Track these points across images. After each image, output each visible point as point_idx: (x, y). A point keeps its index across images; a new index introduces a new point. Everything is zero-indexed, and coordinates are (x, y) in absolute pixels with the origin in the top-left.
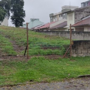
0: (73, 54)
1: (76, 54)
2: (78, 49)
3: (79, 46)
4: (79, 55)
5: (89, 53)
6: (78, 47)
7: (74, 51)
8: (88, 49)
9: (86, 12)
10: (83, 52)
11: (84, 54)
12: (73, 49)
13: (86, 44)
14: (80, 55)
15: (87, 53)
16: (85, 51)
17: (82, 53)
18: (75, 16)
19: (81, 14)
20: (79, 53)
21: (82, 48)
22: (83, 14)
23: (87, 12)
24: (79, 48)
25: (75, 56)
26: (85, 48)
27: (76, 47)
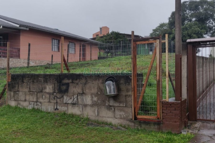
0: (10, 100)
1: (15, 100)
2: (18, 91)
3: (20, 86)
4: (20, 104)
5: (40, 103)
6: (18, 86)
7: (12, 93)
8: (37, 93)
10: (27, 98)
11: (30, 104)
12: (10, 91)
13: (33, 82)
14: (22, 103)
15: (37, 102)
16: (31, 97)
17: (25, 100)
20: (21, 101)
21: (27, 90)
24: (20, 89)
25: (13, 104)
26: (31, 90)
27: (16, 87)
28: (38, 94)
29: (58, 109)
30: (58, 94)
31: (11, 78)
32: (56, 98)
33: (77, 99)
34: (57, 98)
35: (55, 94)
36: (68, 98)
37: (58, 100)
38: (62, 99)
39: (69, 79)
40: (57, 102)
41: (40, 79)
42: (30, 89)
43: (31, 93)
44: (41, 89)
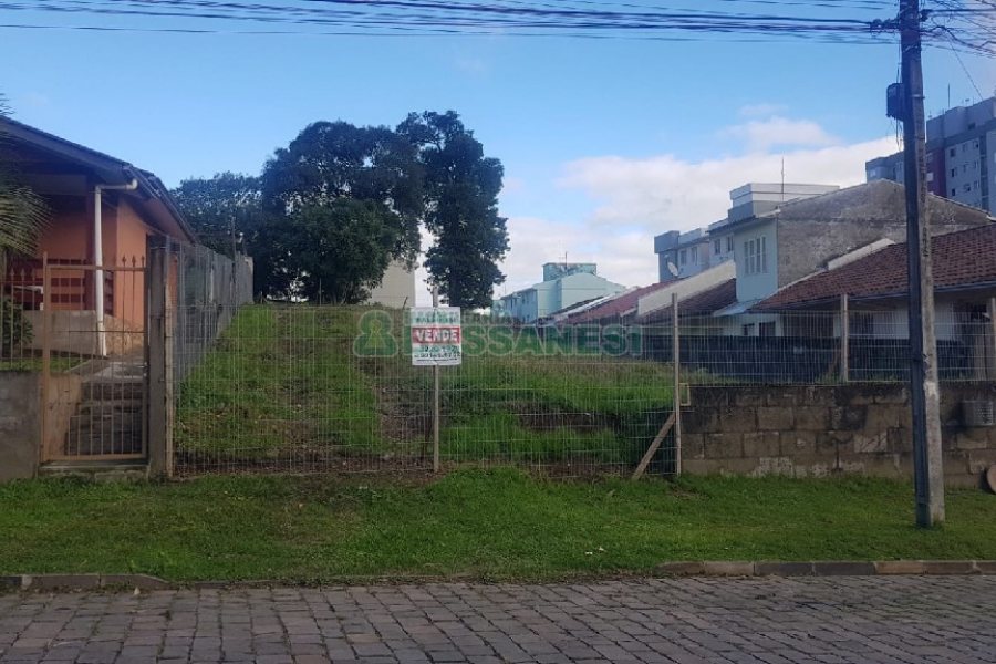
0: (693, 457)
2: (719, 431)
3: (724, 417)
4: (725, 468)
5: (791, 457)
6: (719, 419)
7: (698, 439)
8: (782, 431)
9: (853, 222)
10: (750, 449)
11: (758, 463)
14: (732, 464)
15: (779, 456)
17: (743, 456)
18: (779, 246)
19: (819, 235)
20: (730, 458)
21: (747, 428)
22: (833, 232)
23: (860, 222)
24: (726, 426)
26: (762, 427)
27: (711, 421)
28: (784, 437)
29: (841, 470)
30: (840, 432)
31: (693, 394)
32: (834, 441)
33: (888, 440)
34: (838, 441)
35: (831, 432)
36: (866, 440)
37: (841, 447)
38: (849, 445)
39: (865, 396)
40: (837, 453)
41: (786, 395)
42: (757, 421)
43: (762, 433)
44: (792, 422)
